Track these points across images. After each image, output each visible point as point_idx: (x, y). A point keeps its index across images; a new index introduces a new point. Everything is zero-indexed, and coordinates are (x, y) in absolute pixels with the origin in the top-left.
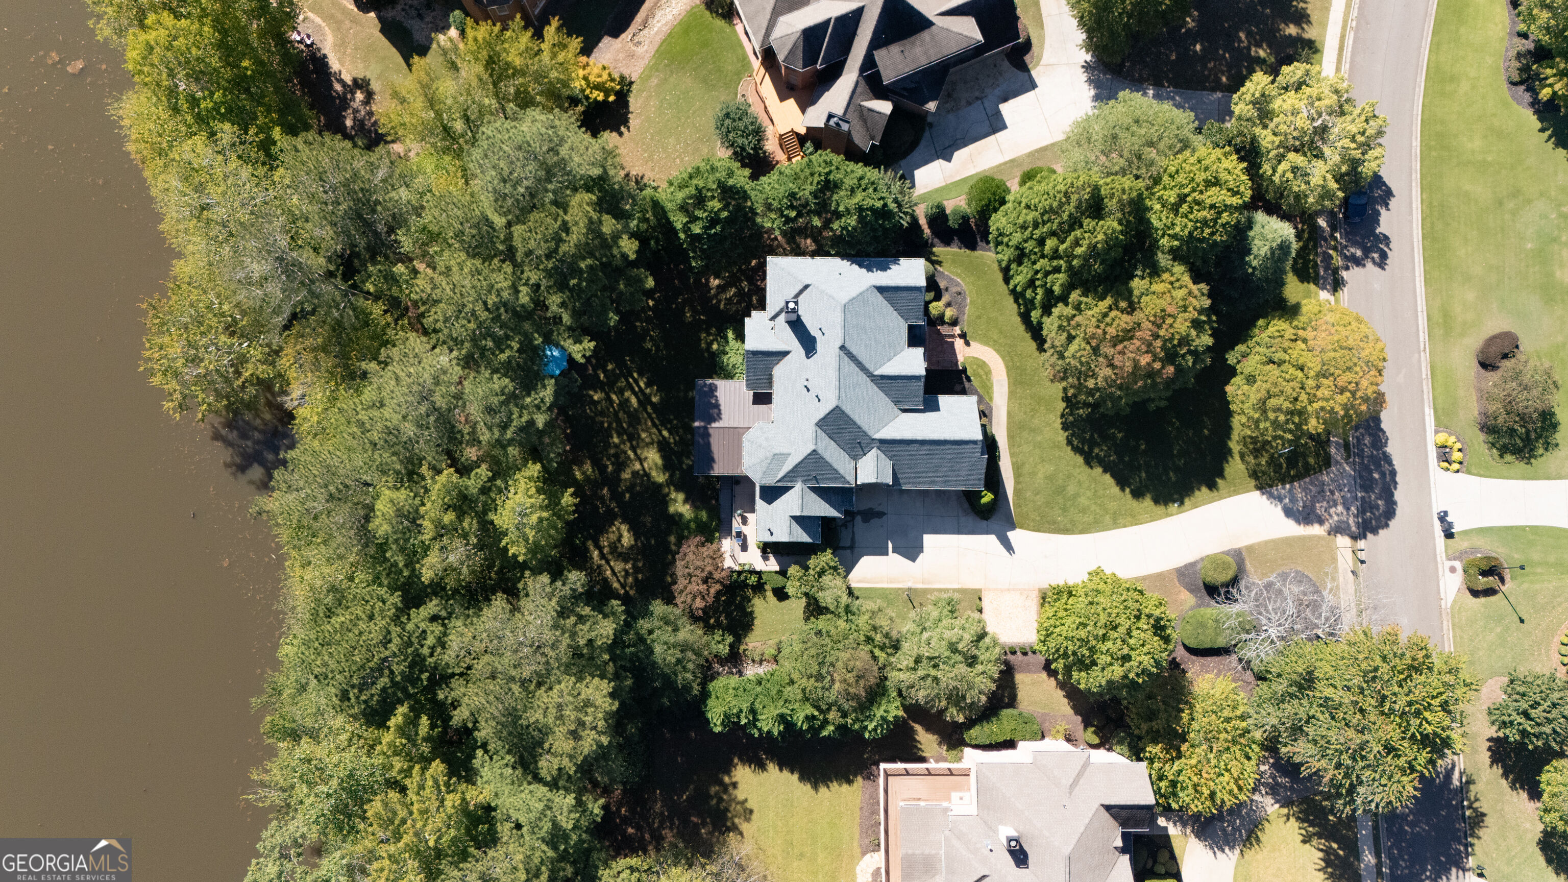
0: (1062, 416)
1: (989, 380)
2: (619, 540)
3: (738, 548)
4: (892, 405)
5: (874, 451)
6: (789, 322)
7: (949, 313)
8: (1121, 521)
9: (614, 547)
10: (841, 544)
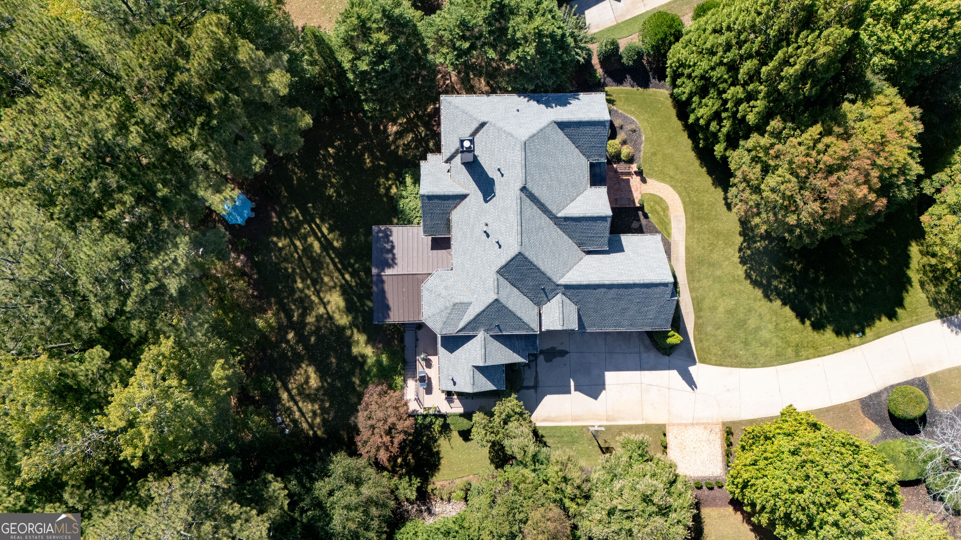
0: (740, 250)
1: (667, 216)
2: (307, 381)
3: (422, 391)
4: (576, 247)
5: (559, 296)
6: (465, 164)
7: (626, 151)
8: (804, 353)
9: (301, 390)
10: (525, 384)
